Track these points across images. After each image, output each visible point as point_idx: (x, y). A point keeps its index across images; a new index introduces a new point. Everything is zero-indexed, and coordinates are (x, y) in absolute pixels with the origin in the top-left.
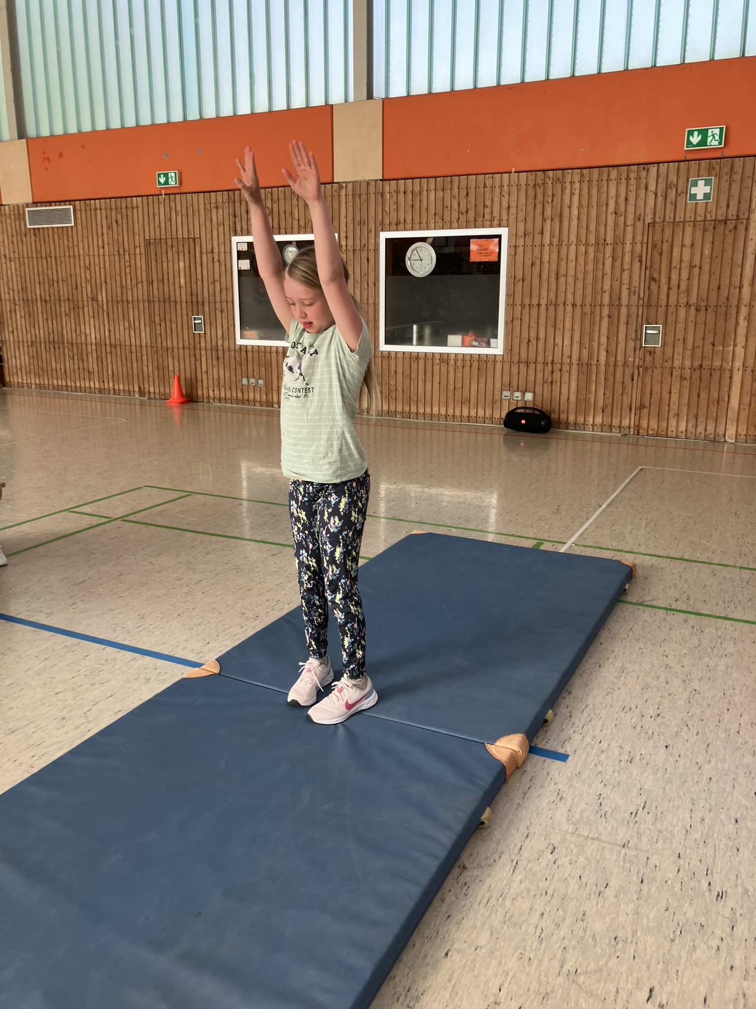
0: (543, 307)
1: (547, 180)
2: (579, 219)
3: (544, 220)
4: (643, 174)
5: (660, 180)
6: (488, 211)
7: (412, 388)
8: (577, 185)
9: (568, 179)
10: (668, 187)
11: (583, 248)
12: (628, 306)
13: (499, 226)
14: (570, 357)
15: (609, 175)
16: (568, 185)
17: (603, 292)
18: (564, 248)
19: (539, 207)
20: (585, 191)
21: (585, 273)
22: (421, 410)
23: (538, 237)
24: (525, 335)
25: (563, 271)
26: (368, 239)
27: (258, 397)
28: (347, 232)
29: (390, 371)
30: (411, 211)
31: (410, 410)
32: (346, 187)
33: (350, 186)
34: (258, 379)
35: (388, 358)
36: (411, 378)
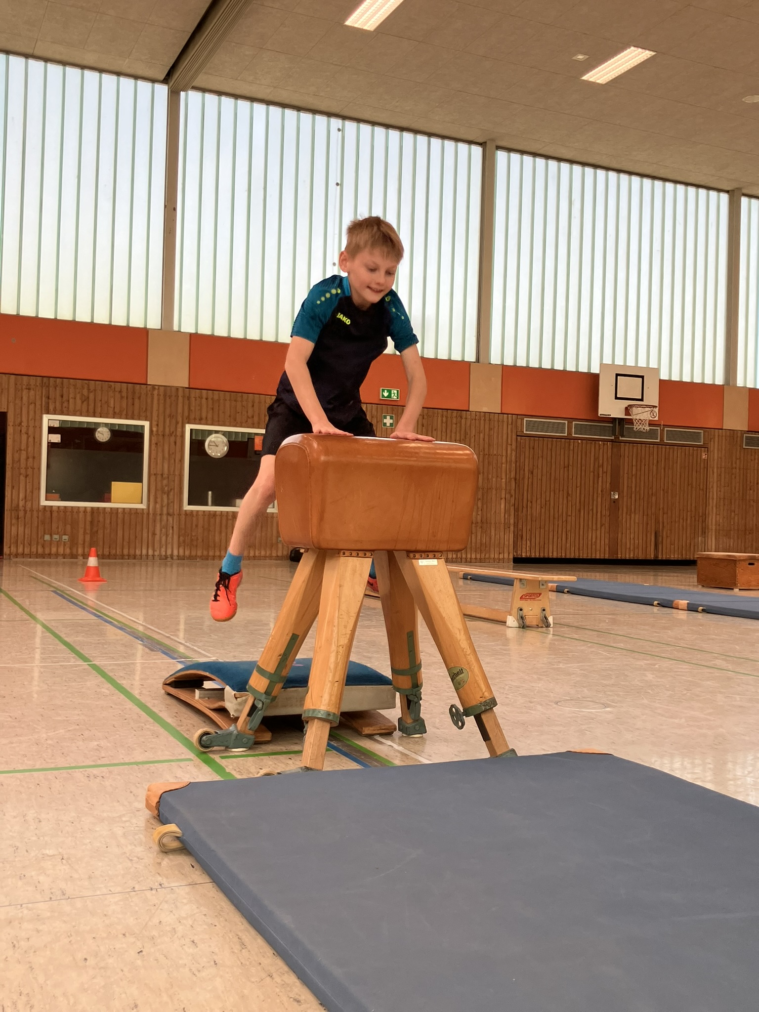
7: (210, 537)
26: (176, 428)
27: (61, 550)
28: (158, 422)
29: (192, 524)
30: (211, 411)
31: (208, 553)
32: (159, 389)
33: (162, 389)
34: (62, 535)
35: (190, 515)
36: (209, 530)
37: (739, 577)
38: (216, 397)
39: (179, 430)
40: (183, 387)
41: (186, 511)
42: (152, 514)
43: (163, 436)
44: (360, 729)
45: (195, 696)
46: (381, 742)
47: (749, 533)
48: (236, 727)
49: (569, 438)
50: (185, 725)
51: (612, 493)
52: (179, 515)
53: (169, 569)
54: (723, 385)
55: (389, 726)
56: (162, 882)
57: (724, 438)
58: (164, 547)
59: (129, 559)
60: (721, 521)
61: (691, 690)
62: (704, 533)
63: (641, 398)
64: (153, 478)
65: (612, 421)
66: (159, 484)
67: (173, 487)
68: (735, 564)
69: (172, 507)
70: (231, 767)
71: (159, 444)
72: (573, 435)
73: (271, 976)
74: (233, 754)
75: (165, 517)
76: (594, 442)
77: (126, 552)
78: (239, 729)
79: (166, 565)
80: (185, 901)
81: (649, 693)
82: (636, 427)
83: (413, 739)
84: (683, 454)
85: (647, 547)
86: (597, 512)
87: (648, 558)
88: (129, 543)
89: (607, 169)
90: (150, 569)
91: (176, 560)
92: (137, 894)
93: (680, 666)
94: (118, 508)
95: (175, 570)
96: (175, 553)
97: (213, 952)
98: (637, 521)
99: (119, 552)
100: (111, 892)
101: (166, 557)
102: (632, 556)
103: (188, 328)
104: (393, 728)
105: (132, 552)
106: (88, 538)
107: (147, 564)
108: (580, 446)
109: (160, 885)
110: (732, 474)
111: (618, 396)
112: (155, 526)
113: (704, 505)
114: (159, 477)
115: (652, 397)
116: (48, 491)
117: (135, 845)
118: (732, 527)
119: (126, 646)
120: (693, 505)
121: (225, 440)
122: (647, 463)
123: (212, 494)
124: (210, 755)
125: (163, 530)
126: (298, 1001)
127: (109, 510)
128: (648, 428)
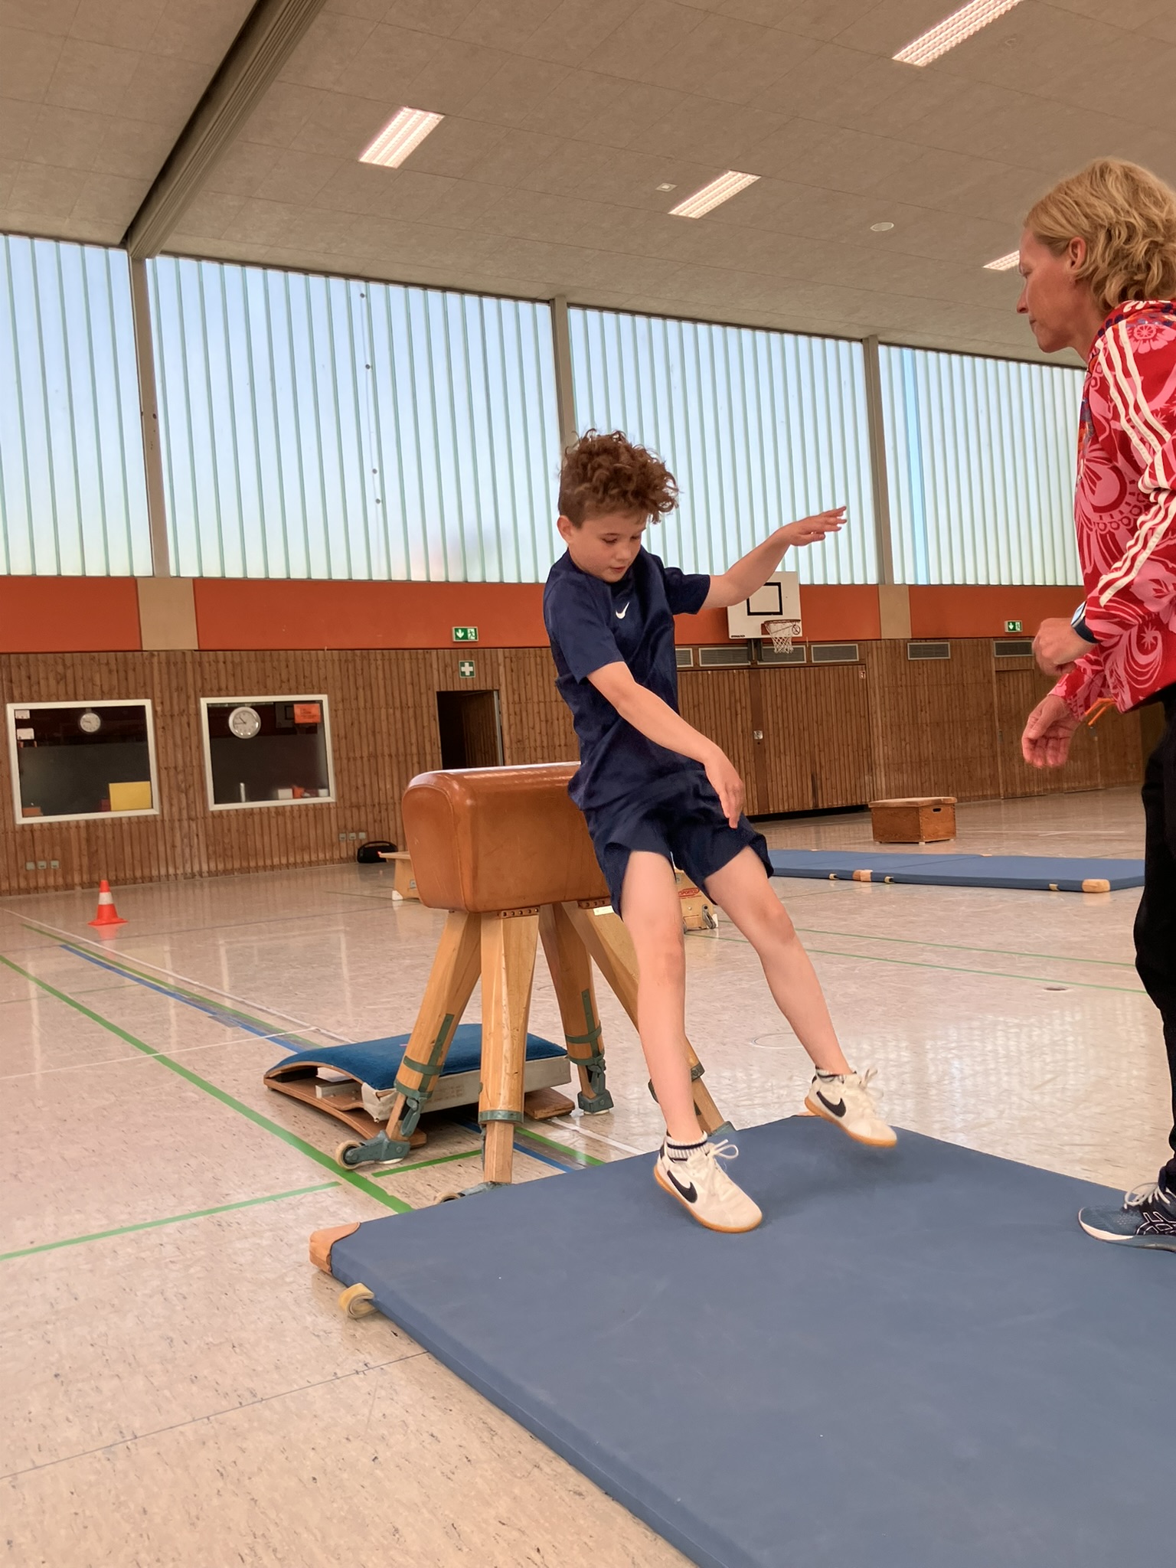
0: (365, 759)
1: (356, 658)
2: (385, 687)
3: (357, 689)
4: (427, 656)
5: (440, 660)
6: (308, 680)
7: (249, 843)
8: (380, 662)
9: (372, 657)
10: (446, 666)
11: (391, 711)
12: (432, 755)
13: (320, 693)
14: (393, 798)
15: (403, 655)
16: (372, 661)
17: (411, 744)
18: (376, 711)
19: (351, 678)
20: (387, 667)
21: (396, 730)
22: (261, 863)
23: (354, 703)
24: (353, 783)
25: (377, 731)
26: (188, 704)
27: (51, 881)
28: (162, 698)
29: (223, 830)
30: (232, 679)
31: (249, 864)
32: (159, 655)
33: (163, 655)
34: (50, 860)
35: (219, 817)
36: (247, 835)
37: (923, 827)
38: (237, 660)
39: (192, 706)
40: (191, 650)
41: (212, 812)
42: (167, 820)
43: (172, 716)
44: (532, 1114)
45: (315, 1094)
46: (558, 1125)
47: (925, 764)
48: (386, 1134)
49: (696, 669)
50: (312, 1133)
51: (755, 732)
52: (204, 818)
53: (198, 891)
54: (877, 584)
55: (566, 1106)
56: (367, 1361)
57: (884, 649)
58: (189, 862)
59: (143, 882)
60: (890, 753)
61: (905, 1002)
62: (870, 769)
63: (779, 611)
64: (164, 773)
65: (745, 642)
66: (173, 781)
67: (192, 783)
68: (918, 812)
69: (194, 809)
70: (391, 1188)
71: (166, 728)
72: (701, 665)
73: (537, 1466)
74: (388, 1169)
75: (185, 824)
76: (726, 672)
77: (138, 874)
78: (390, 1136)
79: (194, 885)
80: (402, 1383)
81: (858, 1011)
82: (778, 648)
83: (599, 1117)
84: (836, 675)
85: (803, 797)
86: (739, 759)
87: (806, 808)
88: (141, 861)
89: (710, 322)
90: (173, 894)
91: (206, 877)
92: (342, 1382)
93: (884, 968)
94: (121, 818)
95: (207, 890)
96: (205, 868)
97: (460, 1446)
98: (788, 763)
99: (130, 875)
100: (309, 1384)
101: (193, 875)
102: (786, 808)
103: (190, 571)
104: (571, 1106)
105: (146, 872)
106: (85, 861)
107: (169, 887)
108: (710, 678)
109: (366, 1365)
110: (898, 694)
111: (751, 611)
112: (173, 836)
113: (868, 736)
114: (172, 772)
115: (793, 609)
116: (25, 804)
117: (316, 1317)
118: (904, 759)
119: (192, 1023)
120: (855, 737)
121: (255, 714)
122: (793, 689)
123: (245, 786)
124: (360, 1174)
125: (185, 840)
126: (580, 1494)
127: (110, 821)
128: (791, 648)
